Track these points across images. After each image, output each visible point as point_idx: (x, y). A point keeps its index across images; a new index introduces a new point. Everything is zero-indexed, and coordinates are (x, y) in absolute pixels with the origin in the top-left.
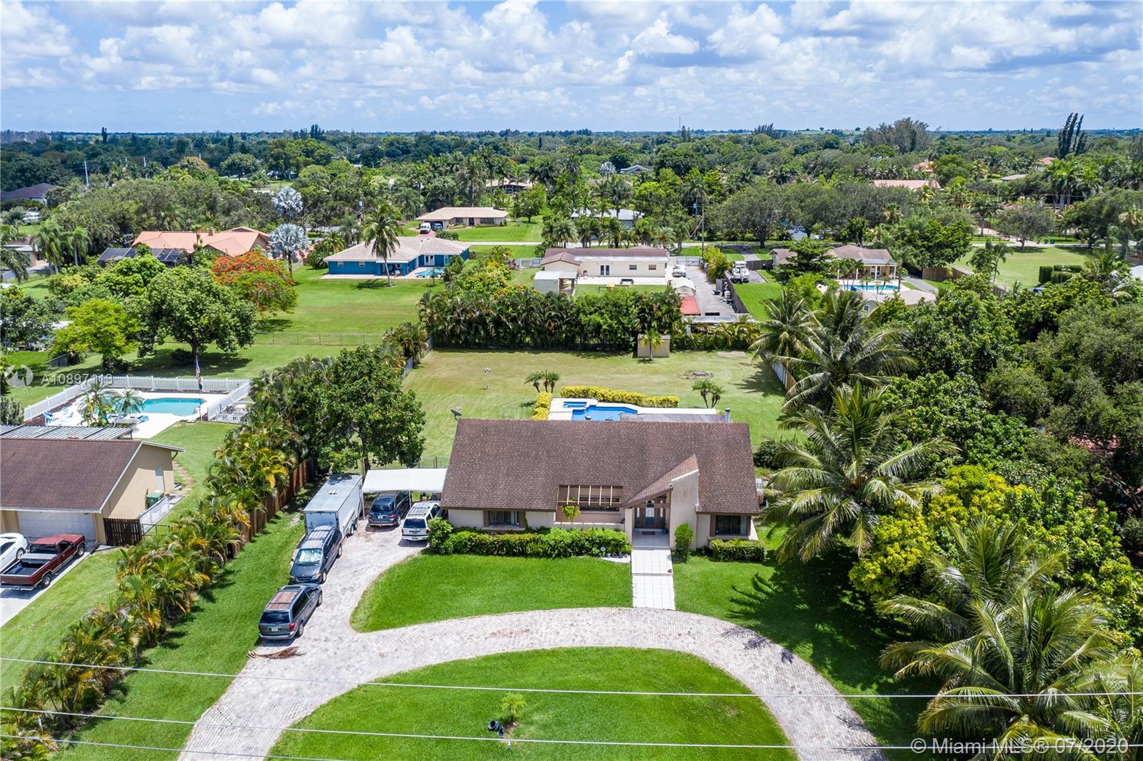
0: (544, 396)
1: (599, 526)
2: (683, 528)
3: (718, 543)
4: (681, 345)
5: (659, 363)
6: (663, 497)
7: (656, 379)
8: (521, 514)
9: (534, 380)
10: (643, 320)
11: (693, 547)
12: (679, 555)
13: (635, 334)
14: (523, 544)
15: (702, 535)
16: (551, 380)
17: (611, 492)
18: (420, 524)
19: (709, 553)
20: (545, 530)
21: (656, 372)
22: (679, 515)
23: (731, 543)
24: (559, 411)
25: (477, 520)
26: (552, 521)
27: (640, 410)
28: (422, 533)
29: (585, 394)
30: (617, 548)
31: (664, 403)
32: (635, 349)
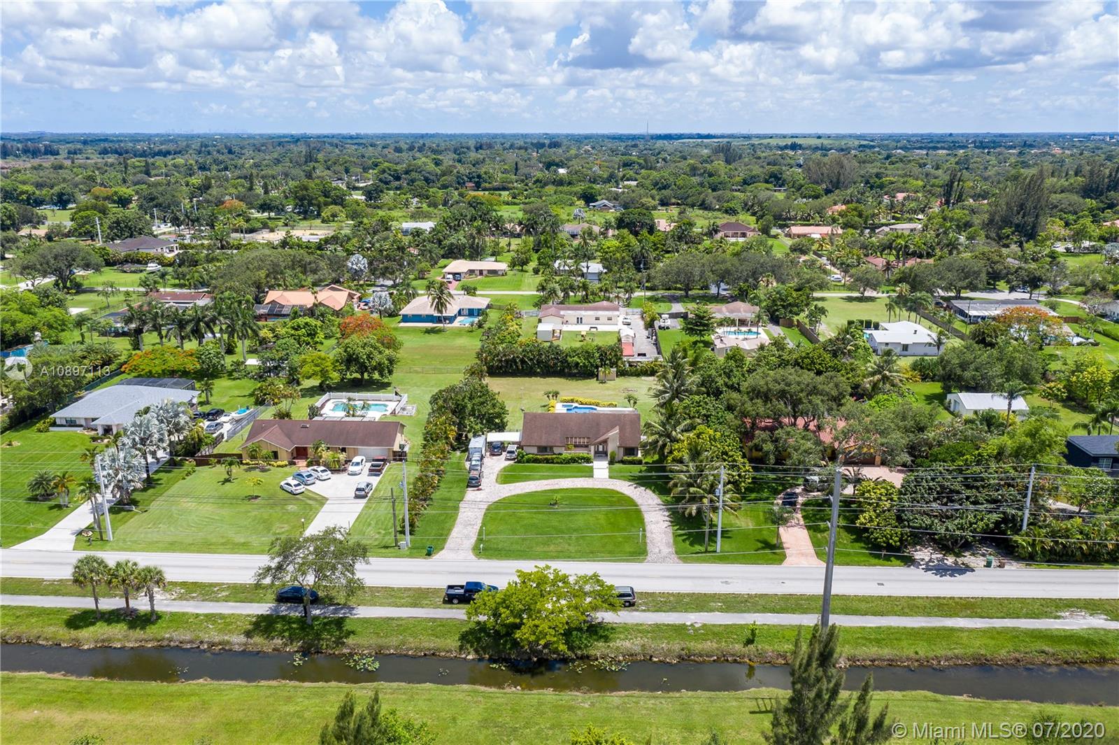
0: (552, 402)
1: (582, 453)
2: (612, 453)
3: (626, 458)
4: (622, 373)
5: (610, 384)
6: (605, 442)
7: (607, 393)
8: (551, 448)
9: (547, 394)
10: (602, 360)
11: (617, 460)
12: (611, 463)
13: (597, 367)
14: (553, 459)
15: (620, 455)
16: (556, 394)
17: (586, 440)
18: (513, 452)
19: (623, 462)
20: (560, 454)
21: (608, 389)
22: (612, 447)
23: (630, 458)
24: (559, 408)
25: (535, 450)
26: (562, 450)
27: (598, 408)
28: (514, 456)
29: (572, 401)
30: (588, 460)
31: (610, 405)
32: (597, 376)
